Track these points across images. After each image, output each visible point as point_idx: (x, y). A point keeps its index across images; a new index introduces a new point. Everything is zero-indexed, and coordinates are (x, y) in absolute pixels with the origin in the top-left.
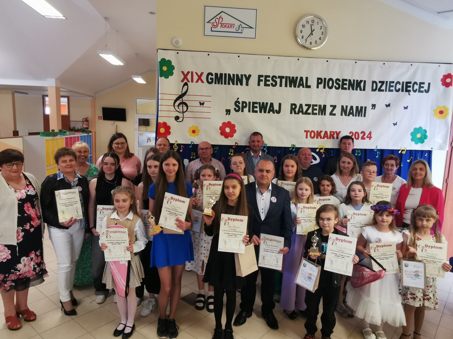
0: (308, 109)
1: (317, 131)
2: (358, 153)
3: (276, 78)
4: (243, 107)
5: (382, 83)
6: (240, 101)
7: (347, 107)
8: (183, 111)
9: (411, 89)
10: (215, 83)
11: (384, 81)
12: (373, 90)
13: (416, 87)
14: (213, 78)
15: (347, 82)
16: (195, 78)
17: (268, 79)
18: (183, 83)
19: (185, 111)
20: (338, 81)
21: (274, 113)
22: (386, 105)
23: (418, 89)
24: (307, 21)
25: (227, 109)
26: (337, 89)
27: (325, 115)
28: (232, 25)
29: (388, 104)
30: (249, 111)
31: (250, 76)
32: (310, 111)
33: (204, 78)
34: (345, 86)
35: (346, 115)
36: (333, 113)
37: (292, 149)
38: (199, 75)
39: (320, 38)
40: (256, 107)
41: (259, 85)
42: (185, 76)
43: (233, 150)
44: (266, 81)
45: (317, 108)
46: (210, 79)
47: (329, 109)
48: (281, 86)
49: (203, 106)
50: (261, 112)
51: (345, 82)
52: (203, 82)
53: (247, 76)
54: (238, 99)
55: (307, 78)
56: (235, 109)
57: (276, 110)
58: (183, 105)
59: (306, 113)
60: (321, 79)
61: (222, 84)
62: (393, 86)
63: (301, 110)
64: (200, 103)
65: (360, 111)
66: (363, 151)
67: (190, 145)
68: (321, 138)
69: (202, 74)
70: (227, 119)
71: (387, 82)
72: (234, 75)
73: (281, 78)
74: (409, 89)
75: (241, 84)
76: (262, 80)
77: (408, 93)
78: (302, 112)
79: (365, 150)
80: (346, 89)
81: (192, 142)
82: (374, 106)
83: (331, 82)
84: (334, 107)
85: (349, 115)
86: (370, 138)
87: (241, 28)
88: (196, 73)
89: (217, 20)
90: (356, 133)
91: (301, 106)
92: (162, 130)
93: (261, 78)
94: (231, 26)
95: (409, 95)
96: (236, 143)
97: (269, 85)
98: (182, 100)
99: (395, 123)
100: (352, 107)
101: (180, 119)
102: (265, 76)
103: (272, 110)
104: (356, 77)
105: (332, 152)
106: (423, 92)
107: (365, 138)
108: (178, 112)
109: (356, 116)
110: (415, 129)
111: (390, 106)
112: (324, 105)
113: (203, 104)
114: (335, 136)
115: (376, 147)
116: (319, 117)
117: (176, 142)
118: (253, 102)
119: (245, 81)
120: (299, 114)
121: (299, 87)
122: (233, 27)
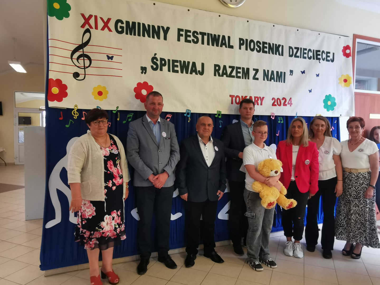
0: (232, 72)
1: (242, 97)
2: (281, 121)
4: (162, 65)
5: (297, 49)
6: (158, 57)
7: (268, 71)
8: (84, 66)
10: (127, 34)
12: (291, 56)
13: (324, 56)
14: (124, 27)
15: (267, 46)
16: (101, 24)
17: (188, 34)
18: (83, 30)
19: (88, 66)
20: (258, 44)
21: (196, 74)
22: (301, 72)
23: (325, 58)
25: (142, 66)
26: (259, 51)
27: (248, 78)
29: (303, 71)
30: (169, 71)
31: (168, 28)
32: (234, 74)
33: (112, 25)
34: (265, 50)
35: (268, 80)
36: (256, 77)
37: (218, 116)
38: (105, 21)
40: (177, 66)
41: (179, 40)
42: (87, 20)
44: (187, 36)
45: (241, 70)
46: (120, 28)
47: (252, 73)
48: (203, 43)
49: (111, 61)
50: (182, 72)
51: (265, 45)
52: (110, 30)
53: (165, 29)
54: (155, 54)
55: (229, 38)
56: (152, 67)
57: (199, 71)
58: (84, 58)
59: (230, 76)
60: (243, 40)
61: (135, 35)
63: (225, 72)
64: (108, 56)
65: (280, 77)
66: (285, 118)
69: (109, 20)
70: (143, 78)
71: (301, 48)
72: (149, 26)
73: (203, 34)
74: (318, 57)
75: (159, 38)
76: (182, 35)
77: (318, 60)
78: (226, 74)
79: (287, 118)
80: (266, 52)
82: (291, 72)
83: (252, 44)
84: (257, 71)
85: (270, 80)
86: (291, 104)
88: (102, 19)
90: (278, 99)
91: (225, 67)
92: (55, 90)
93: (181, 33)
95: (320, 63)
97: (189, 42)
98: (83, 52)
99: (310, 90)
100: (273, 72)
101: (81, 77)
102: (185, 30)
103: (194, 70)
104: (275, 41)
106: (330, 62)
107: (286, 104)
108: (78, 67)
109: (277, 81)
110: (326, 96)
111: (304, 73)
112: (247, 68)
113: (112, 58)
114: (259, 102)
115: (296, 114)
116: (242, 81)
117: (76, 106)
118: (172, 60)
119: (163, 34)
120: (223, 76)
121: (222, 47)
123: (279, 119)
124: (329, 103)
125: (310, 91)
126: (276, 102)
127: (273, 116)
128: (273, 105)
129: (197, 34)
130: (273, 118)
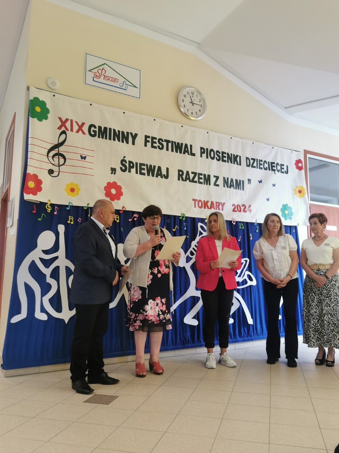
0: (194, 177)
1: (204, 201)
2: (242, 226)
4: (131, 167)
5: (254, 160)
6: (127, 159)
7: (228, 178)
8: (59, 164)
9: (275, 169)
10: (99, 137)
12: (248, 166)
13: (279, 168)
14: (96, 131)
15: (226, 155)
16: (76, 128)
17: (154, 140)
18: (60, 131)
19: (62, 164)
20: (218, 153)
21: (162, 177)
22: (259, 181)
23: (280, 169)
24: (188, 92)
25: (112, 167)
26: (218, 160)
27: (210, 184)
28: (116, 80)
30: (137, 173)
31: (136, 135)
32: (196, 179)
33: (85, 129)
34: (224, 159)
35: (228, 187)
36: (217, 183)
37: (182, 218)
38: (80, 125)
39: (200, 110)
40: (144, 169)
41: (146, 145)
42: (63, 123)
43: (119, 216)
44: (153, 142)
45: (202, 177)
46: (93, 132)
47: (213, 180)
48: (167, 150)
51: (224, 155)
52: (84, 133)
53: (134, 135)
54: (124, 157)
55: (191, 146)
56: (121, 168)
57: (164, 175)
58: (59, 157)
59: (193, 181)
60: (204, 149)
61: (106, 138)
62: (261, 164)
63: (188, 177)
64: (81, 155)
65: (239, 185)
66: (245, 224)
67: (67, 206)
68: (208, 208)
69: (83, 124)
70: (112, 178)
71: (257, 160)
72: (119, 131)
73: (168, 142)
75: (127, 142)
76: (149, 141)
77: (274, 172)
78: (189, 179)
79: (247, 223)
80: (225, 161)
81: (69, 203)
84: (217, 178)
85: (230, 187)
86: (250, 211)
87: (126, 85)
88: (77, 123)
89: (100, 71)
90: (238, 205)
91: (188, 172)
92: (32, 184)
93: (148, 139)
94: (115, 80)
95: (275, 174)
96: (123, 207)
97: (155, 147)
98: (59, 151)
99: (268, 198)
100: (232, 180)
101: (55, 174)
102: (152, 137)
103: (159, 174)
104: (233, 151)
107: (246, 211)
108: (53, 164)
109: (236, 189)
110: (283, 205)
111: (261, 182)
112: (208, 175)
113: (85, 158)
114: (221, 207)
115: (256, 221)
116: (204, 186)
117: (49, 201)
118: (140, 163)
119: (132, 139)
120: (186, 181)
121: (185, 154)
122: (117, 82)
123: (240, 225)
124: (287, 212)
125: (268, 200)
126: (237, 209)
127: (234, 222)
128: (234, 210)
129: (162, 141)
130: (234, 224)
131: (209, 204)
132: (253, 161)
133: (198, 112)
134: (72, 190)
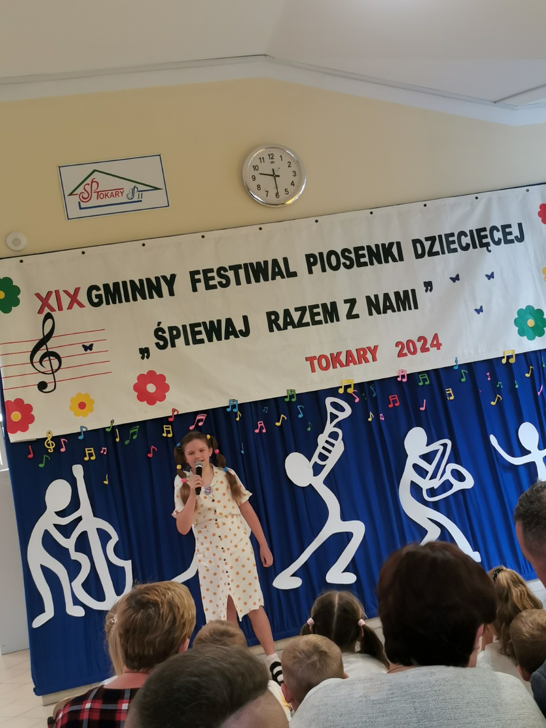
0: (302, 317)
1: (332, 355)
2: (425, 380)
3: (225, 270)
4: (173, 338)
5: (432, 239)
6: (164, 326)
7: (376, 297)
8: (52, 370)
9: (489, 240)
10: (108, 303)
11: (434, 237)
12: (418, 256)
13: (498, 235)
14: (101, 295)
15: (365, 252)
16: (66, 301)
17: (209, 275)
18: (42, 316)
19: (57, 368)
20: (346, 254)
21: (236, 336)
22: (451, 278)
23: (502, 237)
24: (260, 158)
25: (141, 347)
26: (348, 267)
27: (338, 320)
28: (119, 191)
29: (454, 276)
30: (187, 343)
31: (173, 276)
32: (307, 318)
33: (82, 297)
34: (362, 260)
35: (379, 312)
36: (354, 313)
37: (290, 399)
38: (72, 294)
39: (293, 182)
41: (195, 289)
42: (45, 301)
43: (170, 426)
44: (207, 279)
45: (320, 310)
46: (96, 298)
47: (343, 309)
48: (238, 282)
49: (91, 352)
50: (210, 340)
51: (360, 252)
52: (81, 305)
53: (169, 278)
54: (159, 323)
55: (285, 260)
56: (157, 345)
57: (241, 331)
58: (49, 358)
59: (301, 324)
60: (313, 256)
61: (120, 301)
62: (454, 242)
64: (84, 346)
65: (403, 301)
66: (431, 373)
67: (79, 434)
68: (342, 365)
69: (77, 290)
70: (145, 366)
71: (440, 236)
72: (141, 281)
73: (235, 268)
74: (484, 241)
75: (160, 295)
76: (199, 280)
77: (485, 248)
78: (291, 323)
79: (436, 371)
80: (365, 264)
81: (82, 427)
82: (428, 285)
83: (333, 258)
84: (352, 302)
85: (385, 312)
86: (438, 346)
87: (138, 193)
88: (66, 292)
89: (88, 188)
90: (408, 342)
91: (287, 312)
92: (16, 416)
93: (197, 277)
94: (117, 193)
95: (490, 251)
96: (174, 410)
97: (214, 287)
98: (47, 349)
99: (479, 308)
100: (386, 296)
101: (50, 387)
102: (203, 270)
103: (231, 331)
104: (380, 238)
105: (373, 389)
106: (514, 242)
107: (428, 348)
108: (43, 373)
109: (399, 310)
110: (520, 311)
111: (458, 279)
112: (331, 303)
113: (90, 347)
114: (369, 356)
115: (456, 361)
116: (327, 328)
117: (49, 433)
118: (190, 325)
119: (167, 287)
120: (287, 329)
121: (275, 279)
122: (122, 193)
123: (421, 378)
124: (530, 323)
125: (479, 311)
126: (405, 349)
127: (403, 377)
128: (401, 354)
129: (224, 272)
131: (343, 358)
132: (430, 242)
133: (291, 189)
134: (82, 406)
